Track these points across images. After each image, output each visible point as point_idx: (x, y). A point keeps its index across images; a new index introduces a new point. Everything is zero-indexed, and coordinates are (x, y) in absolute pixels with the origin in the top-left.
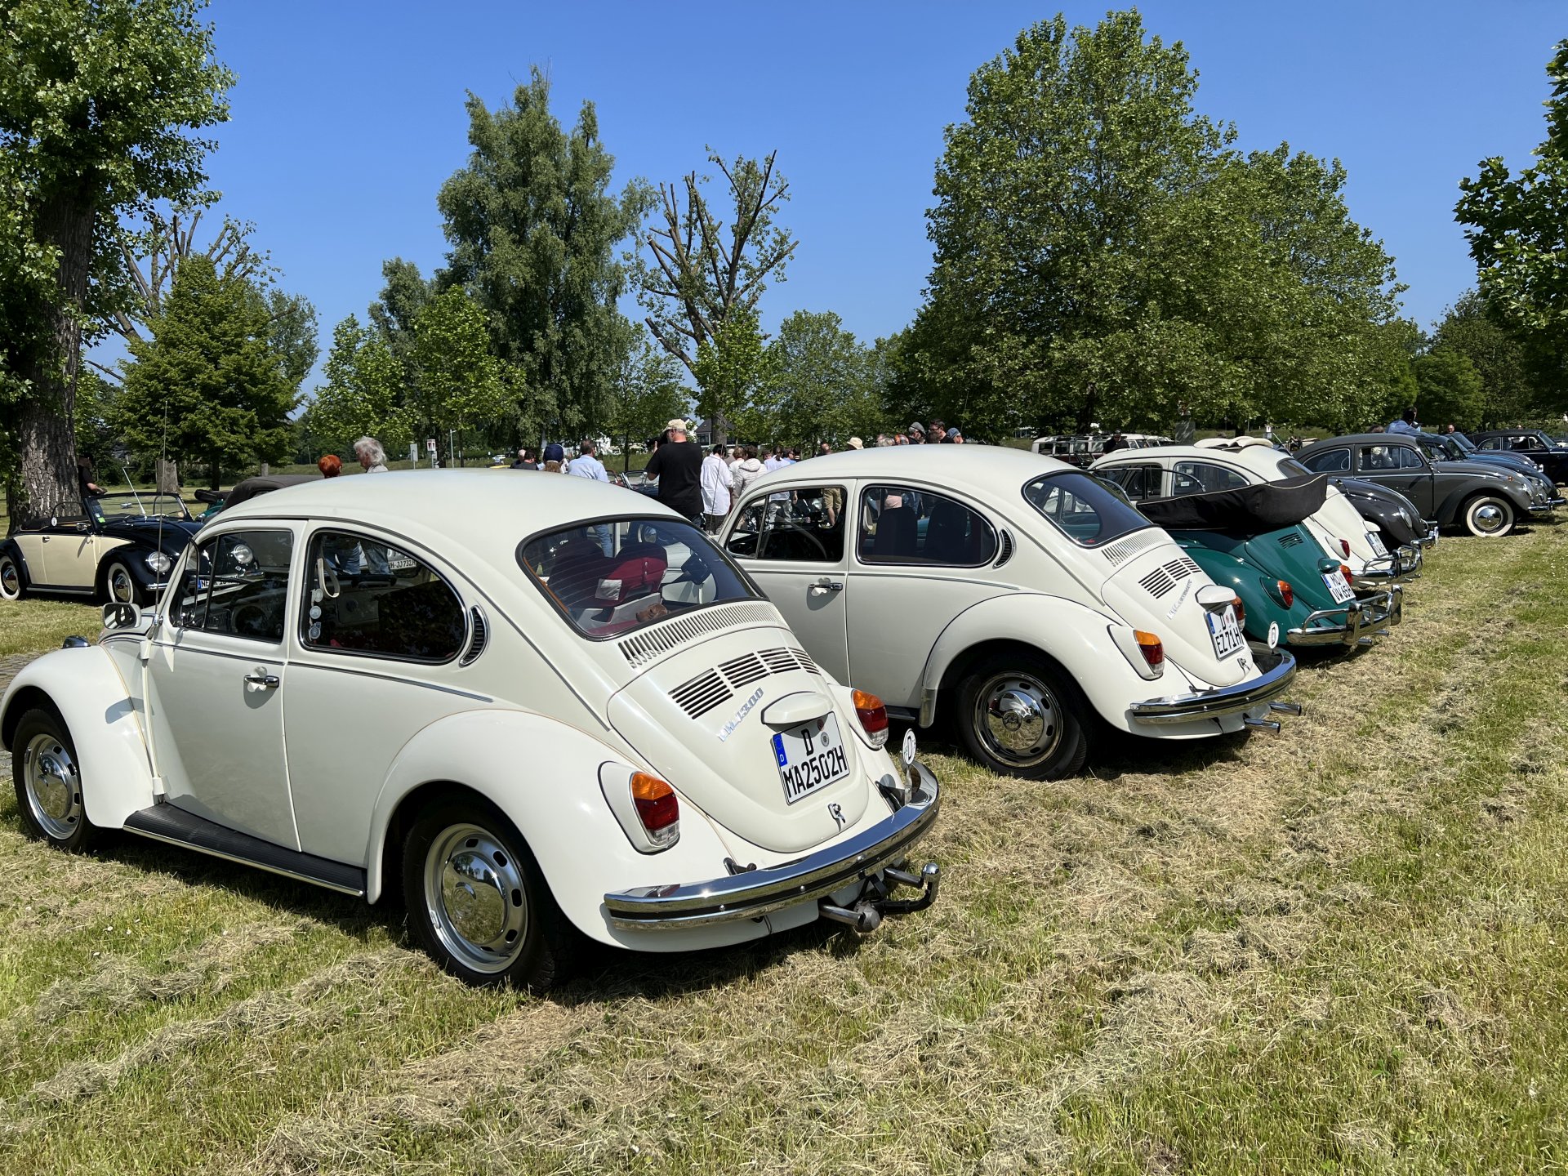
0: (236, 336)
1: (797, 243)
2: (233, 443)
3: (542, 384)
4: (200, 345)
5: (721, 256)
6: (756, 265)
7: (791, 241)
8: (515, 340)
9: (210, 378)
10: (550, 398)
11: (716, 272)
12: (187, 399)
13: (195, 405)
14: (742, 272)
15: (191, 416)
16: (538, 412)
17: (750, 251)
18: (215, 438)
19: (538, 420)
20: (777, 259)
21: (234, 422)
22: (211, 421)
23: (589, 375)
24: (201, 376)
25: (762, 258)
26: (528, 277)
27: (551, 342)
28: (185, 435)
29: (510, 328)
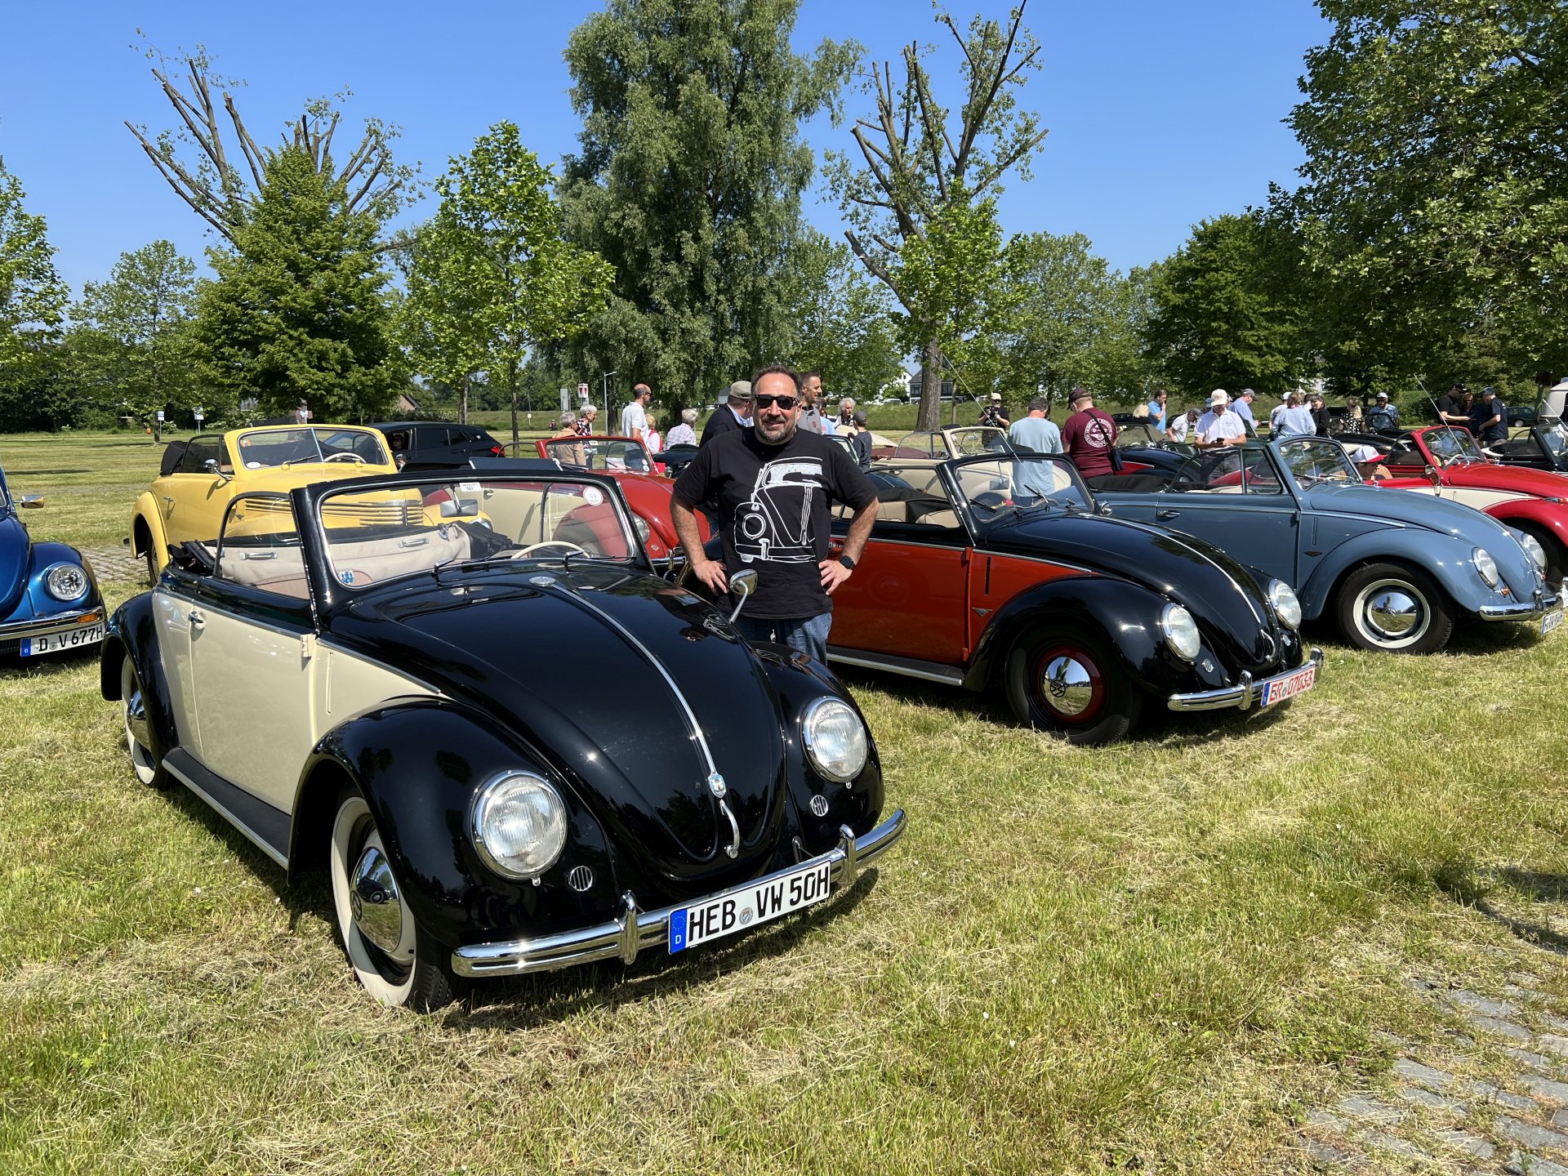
0: (333, 248)
1: (1046, 131)
2: (317, 383)
3: (692, 308)
4: (286, 259)
5: (946, 147)
6: (992, 161)
7: (1038, 129)
8: (656, 245)
9: (294, 300)
10: (702, 327)
11: (938, 171)
12: (265, 326)
13: (275, 333)
14: (974, 169)
15: (269, 348)
16: (685, 346)
17: (984, 143)
18: (295, 375)
19: (684, 356)
20: (1018, 153)
21: (323, 356)
22: (295, 355)
23: (755, 296)
24: (283, 298)
25: (1000, 151)
26: (674, 153)
27: (705, 248)
28: (265, 372)
29: (651, 229)
